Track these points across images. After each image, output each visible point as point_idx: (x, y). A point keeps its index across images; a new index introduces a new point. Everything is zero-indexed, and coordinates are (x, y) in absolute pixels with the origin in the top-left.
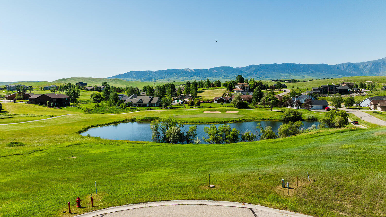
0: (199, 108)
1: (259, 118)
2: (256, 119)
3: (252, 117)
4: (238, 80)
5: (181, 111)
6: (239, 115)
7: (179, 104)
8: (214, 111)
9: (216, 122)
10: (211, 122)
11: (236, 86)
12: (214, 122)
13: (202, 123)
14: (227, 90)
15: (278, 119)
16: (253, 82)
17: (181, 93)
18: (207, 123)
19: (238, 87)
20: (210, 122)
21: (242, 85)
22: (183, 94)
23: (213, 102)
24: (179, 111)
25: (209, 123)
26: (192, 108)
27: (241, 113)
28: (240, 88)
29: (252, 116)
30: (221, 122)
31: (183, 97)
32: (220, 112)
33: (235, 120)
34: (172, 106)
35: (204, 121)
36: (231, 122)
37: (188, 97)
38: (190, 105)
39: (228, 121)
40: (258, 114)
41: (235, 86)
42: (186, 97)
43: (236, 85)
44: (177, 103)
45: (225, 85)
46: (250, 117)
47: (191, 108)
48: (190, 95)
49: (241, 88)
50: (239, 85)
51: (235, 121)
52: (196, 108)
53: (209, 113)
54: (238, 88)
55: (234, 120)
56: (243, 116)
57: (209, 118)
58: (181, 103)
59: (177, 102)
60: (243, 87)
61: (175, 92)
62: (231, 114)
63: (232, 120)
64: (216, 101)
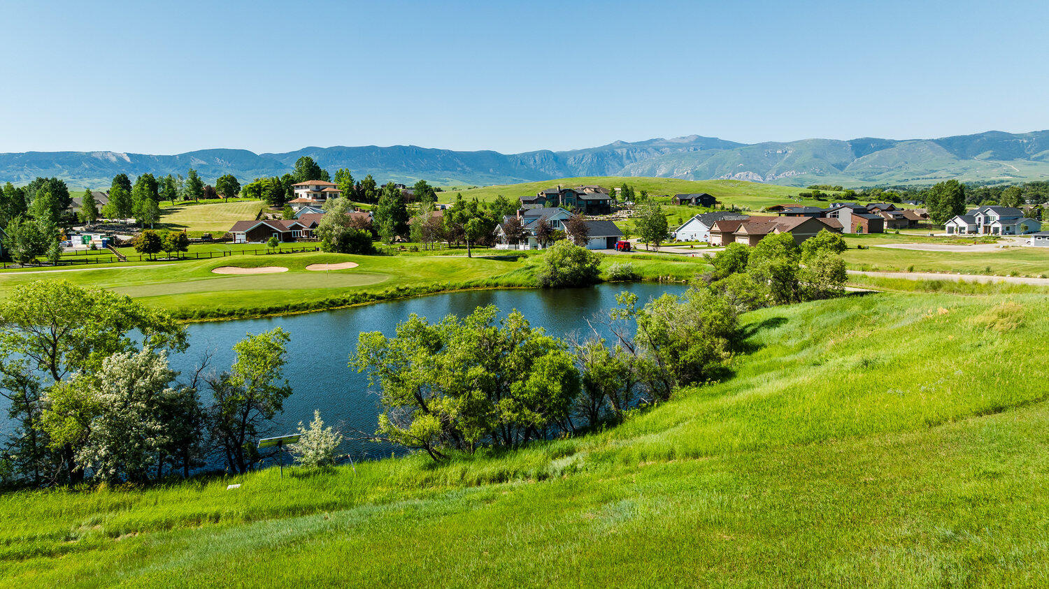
0: (185, 259)
1: (453, 284)
2: (444, 284)
3: (426, 281)
4: (300, 171)
5: (111, 273)
6: (370, 278)
7: (94, 248)
8: (257, 267)
9: (295, 308)
10: (270, 310)
11: (296, 191)
12: (287, 308)
13: (231, 314)
14: (269, 203)
15: (520, 281)
16: (348, 181)
17: (95, 213)
18: (255, 311)
19: (303, 193)
20: (266, 306)
21: (318, 187)
22: (101, 216)
23: (231, 240)
24: (101, 272)
25: (264, 312)
26: (155, 260)
27: (368, 269)
28: (310, 198)
29: (419, 276)
30: (316, 307)
31: (104, 226)
32: (285, 270)
33: (370, 293)
34: (62, 258)
35: (238, 307)
36: (357, 302)
37: (126, 228)
38: (145, 250)
39: (345, 301)
40: (432, 268)
41: (291, 192)
42: (118, 227)
43: (298, 187)
44: (85, 246)
45: (254, 191)
46: (415, 280)
47: (148, 260)
48: (132, 221)
49: (315, 196)
50: (307, 187)
51: (372, 296)
52: (170, 260)
53: (241, 276)
54: (305, 196)
55: (365, 295)
56: (388, 278)
57: (257, 292)
58: (99, 245)
59: (84, 243)
60: (319, 195)
61: (69, 211)
62: (331, 272)
63: (360, 293)
64: (241, 237)
